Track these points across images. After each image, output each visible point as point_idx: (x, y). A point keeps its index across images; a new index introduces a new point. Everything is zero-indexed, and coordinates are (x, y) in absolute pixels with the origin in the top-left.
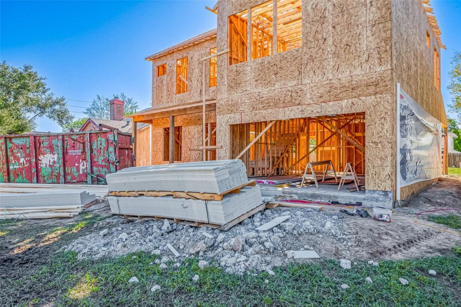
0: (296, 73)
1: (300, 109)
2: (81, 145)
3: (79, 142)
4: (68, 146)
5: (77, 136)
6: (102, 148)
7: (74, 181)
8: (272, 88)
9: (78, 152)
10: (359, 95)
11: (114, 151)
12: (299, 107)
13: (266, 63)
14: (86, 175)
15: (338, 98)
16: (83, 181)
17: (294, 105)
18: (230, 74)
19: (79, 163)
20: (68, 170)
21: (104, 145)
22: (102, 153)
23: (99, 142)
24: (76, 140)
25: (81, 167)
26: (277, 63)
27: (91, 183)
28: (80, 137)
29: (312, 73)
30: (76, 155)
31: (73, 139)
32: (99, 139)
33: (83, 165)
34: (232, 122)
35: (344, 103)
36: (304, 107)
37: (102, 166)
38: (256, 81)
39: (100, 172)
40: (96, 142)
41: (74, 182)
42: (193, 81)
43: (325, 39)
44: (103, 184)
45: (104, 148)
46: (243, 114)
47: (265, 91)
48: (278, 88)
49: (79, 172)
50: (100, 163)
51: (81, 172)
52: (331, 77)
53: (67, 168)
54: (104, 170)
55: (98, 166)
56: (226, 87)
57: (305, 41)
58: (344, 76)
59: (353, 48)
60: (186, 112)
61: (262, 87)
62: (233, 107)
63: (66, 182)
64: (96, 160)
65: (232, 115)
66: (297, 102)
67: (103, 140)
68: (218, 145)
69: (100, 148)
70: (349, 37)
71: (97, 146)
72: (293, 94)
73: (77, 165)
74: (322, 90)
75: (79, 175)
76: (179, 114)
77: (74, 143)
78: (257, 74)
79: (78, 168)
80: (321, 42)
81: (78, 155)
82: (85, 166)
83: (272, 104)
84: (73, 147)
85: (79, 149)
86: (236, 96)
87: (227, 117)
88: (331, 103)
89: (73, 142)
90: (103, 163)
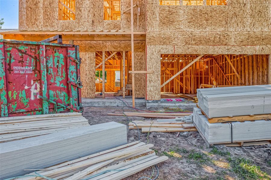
0: (224, 23)
1: (227, 48)
2: (33, 60)
3: (30, 56)
4: (13, 61)
5: (27, 48)
6: (60, 66)
7: (22, 110)
8: (204, 30)
9: (28, 69)
10: (267, 44)
11: (75, 70)
12: (226, 47)
13: (198, 10)
14: (41, 101)
15: (253, 44)
16: (35, 110)
17: (222, 44)
18: (162, 12)
19: (30, 85)
20: (12, 95)
21: (62, 62)
22: (60, 73)
23: (56, 59)
24: (25, 53)
25: (33, 91)
26: (208, 12)
27: (48, 111)
28: (31, 49)
29: (235, 25)
30: (25, 74)
31: (20, 51)
32: (57, 54)
33: (36, 88)
34: (164, 52)
35: (257, 47)
36: (229, 47)
37: (61, 89)
38: (189, 22)
39: (57, 97)
40: (51, 58)
41: (23, 113)
42: (83, 11)
43: (245, 4)
44: (61, 112)
45: (62, 66)
46: (176, 46)
47: (197, 32)
48: (208, 31)
49: (30, 97)
50: (58, 85)
51: (32, 98)
52: (249, 30)
53: (10, 93)
54: (62, 94)
55: (55, 89)
56: (158, 23)
57: (231, 2)
58: (257, 30)
59: (263, 14)
60: (93, 38)
61: (195, 27)
62: (166, 40)
63: (11, 114)
64: (52, 81)
65: (165, 46)
66: (224, 43)
67: (62, 56)
68: (149, 71)
69: (57, 66)
70: (260, 7)
71: (54, 63)
72: (221, 37)
73: (26, 87)
74: (243, 37)
75: (30, 102)
76: (81, 39)
77: (22, 57)
78: (190, 17)
79: (28, 92)
80: (242, 5)
81: (28, 74)
82: (38, 89)
83: (203, 42)
84: (22, 62)
85: (30, 66)
86: (168, 31)
87: (158, 47)
88: (249, 47)
89: (20, 54)
90: (61, 86)
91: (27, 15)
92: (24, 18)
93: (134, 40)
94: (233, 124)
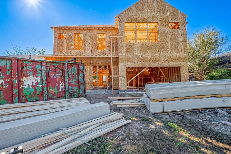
0: (157, 51)
1: (159, 64)
2: (61, 71)
3: (60, 69)
4: (50, 71)
5: (58, 64)
6: (75, 74)
7: (55, 97)
8: (148, 55)
9: (58, 76)
10: (179, 61)
11: (83, 76)
12: (159, 63)
13: (144, 45)
14: (65, 92)
15: (172, 61)
16: (62, 97)
17: (157, 62)
18: (127, 46)
19: (59, 84)
20: (50, 89)
21: (76, 72)
22: (75, 77)
23: (73, 70)
24: (57, 67)
25: (61, 87)
26: (149, 46)
27: (68, 97)
28: (60, 65)
29: (163, 52)
30: (56, 78)
31: (54, 66)
32: (73, 68)
33: (62, 85)
34: (128, 66)
35: (175, 63)
36: (161, 63)
37: (75, 86)
38: (140, 51)
39: (73, 89)
40: (70, 70)
41: (55, 98)
42: (86, 45)
43: (168, 42)
44: (75, 98)
45: (76, 74)
46: (134, 63)
47: (144, 56)
49: (59, 90)
50: (74, 83)
51: (60, 90)
52: (170, 54)
53: (48, 88)
54: (76, 88)
55: (72, 85)
56: (124, 51)
57: (161, 41)
58: (174, 54)
59: (177, 47)
60: (92, 59)
61: (143, 53)
62: (128, 60)
63: (49, 99)
64: (71, 81)
65: (128, 63)
66: (158, 61)
67: (76, 68)
68: (120, 75)
69: (74, 74)
70: (175, 43)
71: (72, 72)
72: (156, 58)
73: (57, 85)
74: (167, 58)
75: (59, 93)
76: (85, 60)
77: (55, 69)
78: (141, 48)
79: (58, 87)
80: (166, 42)
81: (58, 78)
82: (63, 86)
83: (147, 61)
84: (55, 72)
85: (59, 74)
86: (130, 55)
87: (125, 64)
88: (170, 63)
89: (54, 68)
90: (75, 84)
91: (58, 48)
92: (56, 49)
93: (113, 60)
94: (164, 102)
